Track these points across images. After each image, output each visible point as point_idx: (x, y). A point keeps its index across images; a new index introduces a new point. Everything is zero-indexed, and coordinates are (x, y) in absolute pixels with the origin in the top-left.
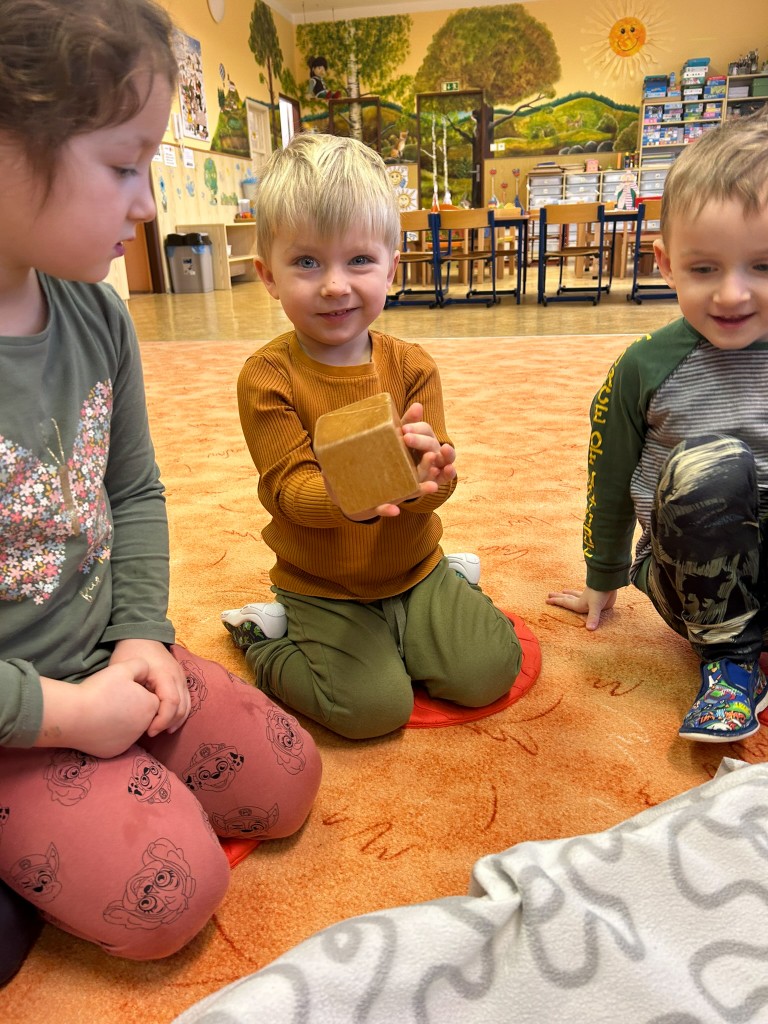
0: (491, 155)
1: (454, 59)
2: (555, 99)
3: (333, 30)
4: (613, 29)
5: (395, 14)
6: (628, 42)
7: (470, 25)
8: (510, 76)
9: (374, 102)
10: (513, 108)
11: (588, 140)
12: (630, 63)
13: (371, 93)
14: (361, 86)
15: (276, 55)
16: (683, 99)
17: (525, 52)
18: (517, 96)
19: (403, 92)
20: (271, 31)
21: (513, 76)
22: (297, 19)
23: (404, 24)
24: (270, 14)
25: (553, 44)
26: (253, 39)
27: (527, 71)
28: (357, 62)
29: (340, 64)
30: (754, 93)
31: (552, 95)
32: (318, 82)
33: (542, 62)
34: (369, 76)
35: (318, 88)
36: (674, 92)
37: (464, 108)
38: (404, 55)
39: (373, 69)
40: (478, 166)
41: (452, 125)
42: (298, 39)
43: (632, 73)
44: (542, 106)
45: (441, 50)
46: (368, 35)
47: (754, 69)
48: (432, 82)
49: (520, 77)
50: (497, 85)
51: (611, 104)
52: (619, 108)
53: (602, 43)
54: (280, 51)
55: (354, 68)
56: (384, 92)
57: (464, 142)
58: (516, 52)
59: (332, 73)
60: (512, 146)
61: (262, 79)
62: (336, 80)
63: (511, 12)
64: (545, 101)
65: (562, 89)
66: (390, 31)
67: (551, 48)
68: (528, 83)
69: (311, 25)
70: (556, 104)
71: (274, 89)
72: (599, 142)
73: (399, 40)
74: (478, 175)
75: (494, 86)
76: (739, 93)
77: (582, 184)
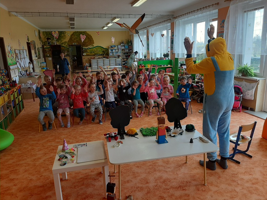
0: (83, 55)
1: (75, 39)
3: (50, 33)
5: (63, 31)
7: (77, 34)
8: (85, 43)
10: (87, 48)
11: (100, 53)
13: (59, 44)
14: (57, 43)
18: (87, 46)
19: (65, 44)
22: (43, 30)
23: (65, 33)
24: (40, 31)
26: (39, 37)
27: (88, 42)
29: (52, 39)
33: (91, 41)
34: (58, 41)
38: (65, 38)
39: (59, 40)
40: (81, 57)
42: (43, 34)
45: (72, 38)
48: (71, 43)
51: (103, 48)
52: (105, 49)
55: (55, 40)
56: (62, 44)
60: (87, 54)
61: (40, 43)
63: (85, 32)
64: (92, 47)
65: (95, 45)
66: (62, 34)
67: (92, 39)
68: (89, 44)
69: (46, 31)
70: (94, 48)
72: (102, 54)
73: (64, 35)
74: (81, 59)
75: (82, 44)
76: (123, 48)
77: (100, 61)
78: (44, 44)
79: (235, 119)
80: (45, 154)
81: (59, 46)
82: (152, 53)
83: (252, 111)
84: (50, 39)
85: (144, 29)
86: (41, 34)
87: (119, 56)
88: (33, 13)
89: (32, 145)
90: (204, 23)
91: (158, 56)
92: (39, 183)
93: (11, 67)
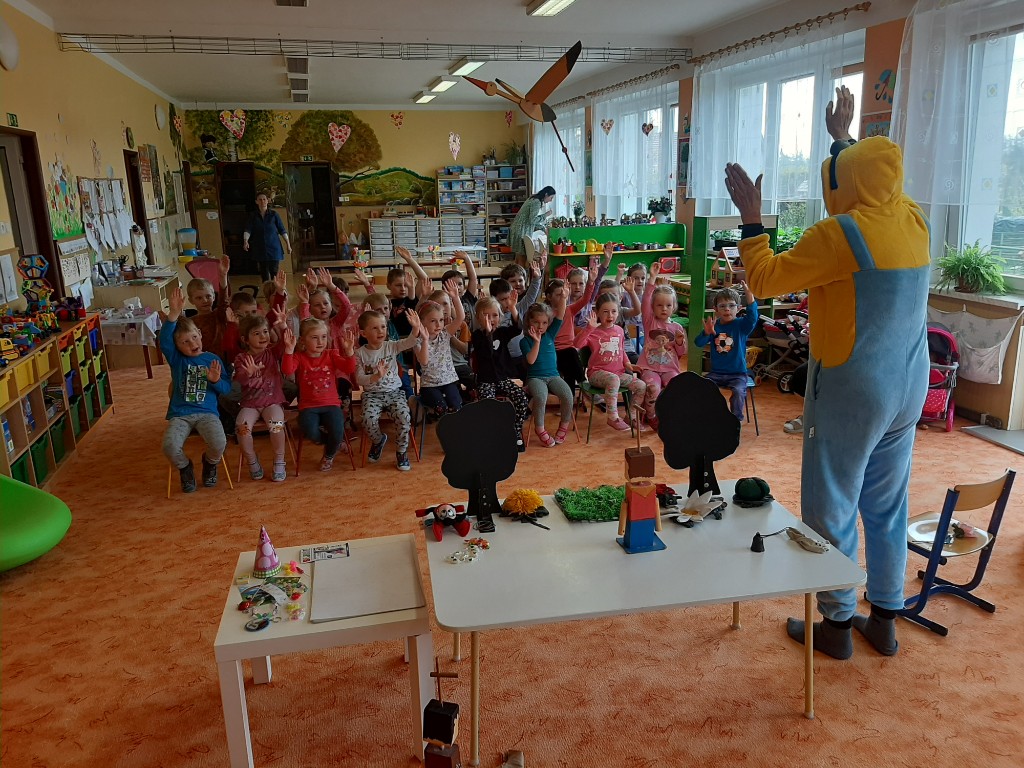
0: (340, 204)
1: (307, 141)
2: (380, 170)
3: (215, 115)
5: (263, 109)
7: (316, 120)
8: (348, 155)
10: (353, 175)
11: (404, 197)
13: (246, 159)
14: (239, 154)
18: (354, 167)
19: (272, 160)
23: (269, 116)
24: (175, 109)
25: (376, 137)
26: (171, 131)
27: (360, 152)
28: (236, 139)
31: (378, 168)
32: (209, 152)
33: (369, 148)
34: (245, 148)
38: (271, 136)
39: (247, 143)
40: (331, 211)
44: (371, 175)
45: (298, 135)
48: (293, 155)
49: (356, 156)
50: (339, 160)
51: (417, 176)
52: (422, 178)
55: (233, 142)
56: (257, 159)
60: (354, 198)
61: (176, 156)
63: (346, 115)
64: (374, 171)
65: (384, 165)
66: (259, 120)
67: (375, 140)
68: (361, 159)
69: (197, 111)
70: (381, 174)
71: (180, 160)
72: (412, 199)
73: (267, 126)
74: (331, 217)
75: (337, 160)
76: (493, 175)
77: (405, 226)
78: (190, 160)
79: (927, 457)
80: (191, 581)
81: (248, 168)
82: (604, 198)
83: (993, 427)
84: (213, 140)
85: (575, 105)
86: (180, 121)
87: (475, 209)
88: (148, 41)
89: (139, 546)
90: (811, 80)
91: (629, 209)
92: (162, 696)
93: (64, 247)
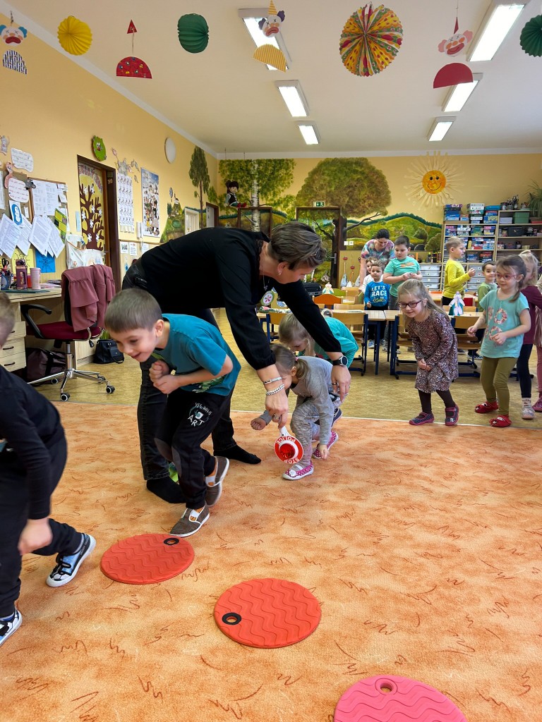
0: (344, 248)
1: (322, 187)
2: (387, 216)
3: (243, 165)
4: (425, 177)
5: (285, 158)
6: (434, 185)
7: (332, 168)
8: (358, 201)
9: (268, 210)
10: (360, 220)
12: (436, 197)
13: (266, 204)
14: (260, 200)
15: (206, 179)
16: (470, 223)
17: (368, 187)
18: (363, 213)
19: (288, 206)
20: (204, 165)
21: (360, 200)
22: (220, 156)
23: (290, 164)
24: (204, 155)
25: (386, 183)
26: (192, 170)
27: (369, 198)
28: (258, 185)
29: (247, 186)
30: (516, 221)
31: (385, 214)
32: (232, 196)
33: (379, 193)
34: (266, 194)
35: (232, 199)
36: (464, 219)
37: (327, 218)
38: (289, 183)
39: (268, 190)
40: (335, 254)
41: (319, 227)
42: (220, 168)
43: (437, 203)
44: (378, 220)
45: (314, 182)
46: (266, 169)
47: (516, 207)
48: (307, 201)
49: (365, 202)
50: (350, 205)
51: (424, 222)
52: (428, 224)
53: (418, 185)
54: (208, 176)
55: (256, 188)
56: (275, 204)
57: (327, 239)
58: (362, 186)
59: (241, 191)
60: (359, 243)
61: (196, 195)
62: (243, 195)
63: (360, 162)
64: (381, 217)
65: (392, 210)
66: (281, 168)
67: (385, 185)
68: (370, 205)
69: (229, 161)
70: (387, 219)
71: (203, 200)
72: (416, 244)
73: (286, 174)
74: (335, 260)
75: (346, 205)
78: (220, 204)
